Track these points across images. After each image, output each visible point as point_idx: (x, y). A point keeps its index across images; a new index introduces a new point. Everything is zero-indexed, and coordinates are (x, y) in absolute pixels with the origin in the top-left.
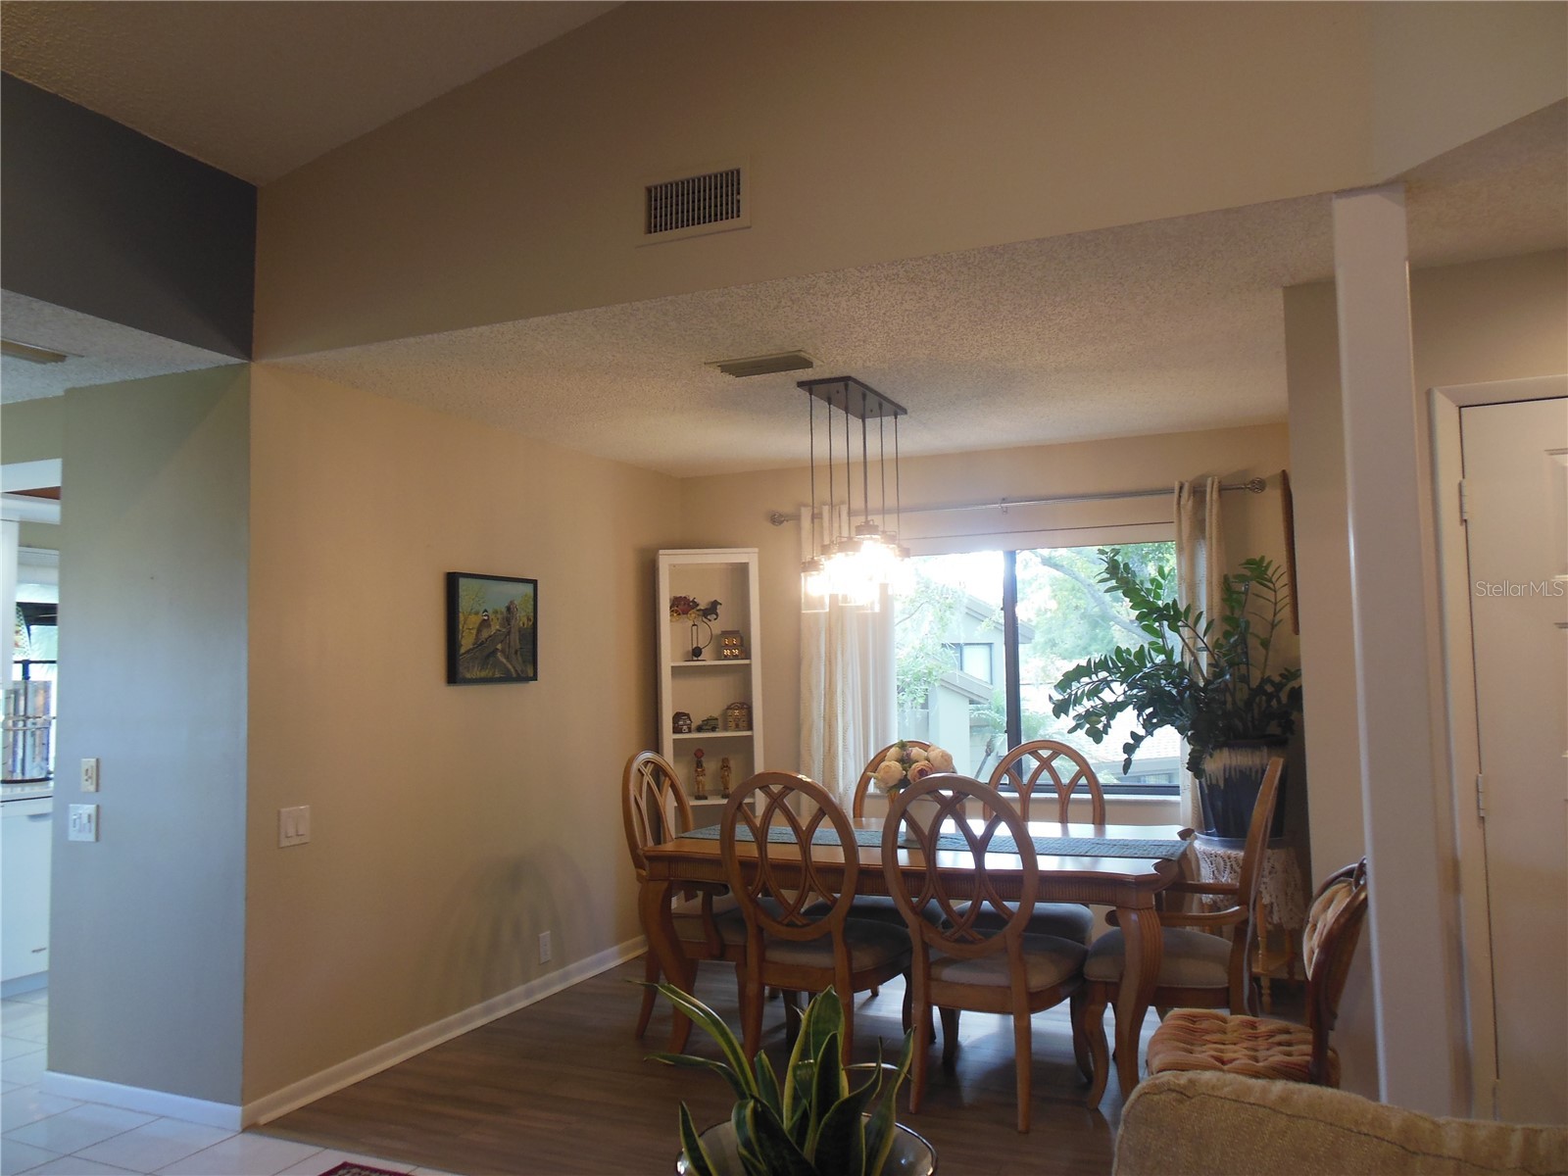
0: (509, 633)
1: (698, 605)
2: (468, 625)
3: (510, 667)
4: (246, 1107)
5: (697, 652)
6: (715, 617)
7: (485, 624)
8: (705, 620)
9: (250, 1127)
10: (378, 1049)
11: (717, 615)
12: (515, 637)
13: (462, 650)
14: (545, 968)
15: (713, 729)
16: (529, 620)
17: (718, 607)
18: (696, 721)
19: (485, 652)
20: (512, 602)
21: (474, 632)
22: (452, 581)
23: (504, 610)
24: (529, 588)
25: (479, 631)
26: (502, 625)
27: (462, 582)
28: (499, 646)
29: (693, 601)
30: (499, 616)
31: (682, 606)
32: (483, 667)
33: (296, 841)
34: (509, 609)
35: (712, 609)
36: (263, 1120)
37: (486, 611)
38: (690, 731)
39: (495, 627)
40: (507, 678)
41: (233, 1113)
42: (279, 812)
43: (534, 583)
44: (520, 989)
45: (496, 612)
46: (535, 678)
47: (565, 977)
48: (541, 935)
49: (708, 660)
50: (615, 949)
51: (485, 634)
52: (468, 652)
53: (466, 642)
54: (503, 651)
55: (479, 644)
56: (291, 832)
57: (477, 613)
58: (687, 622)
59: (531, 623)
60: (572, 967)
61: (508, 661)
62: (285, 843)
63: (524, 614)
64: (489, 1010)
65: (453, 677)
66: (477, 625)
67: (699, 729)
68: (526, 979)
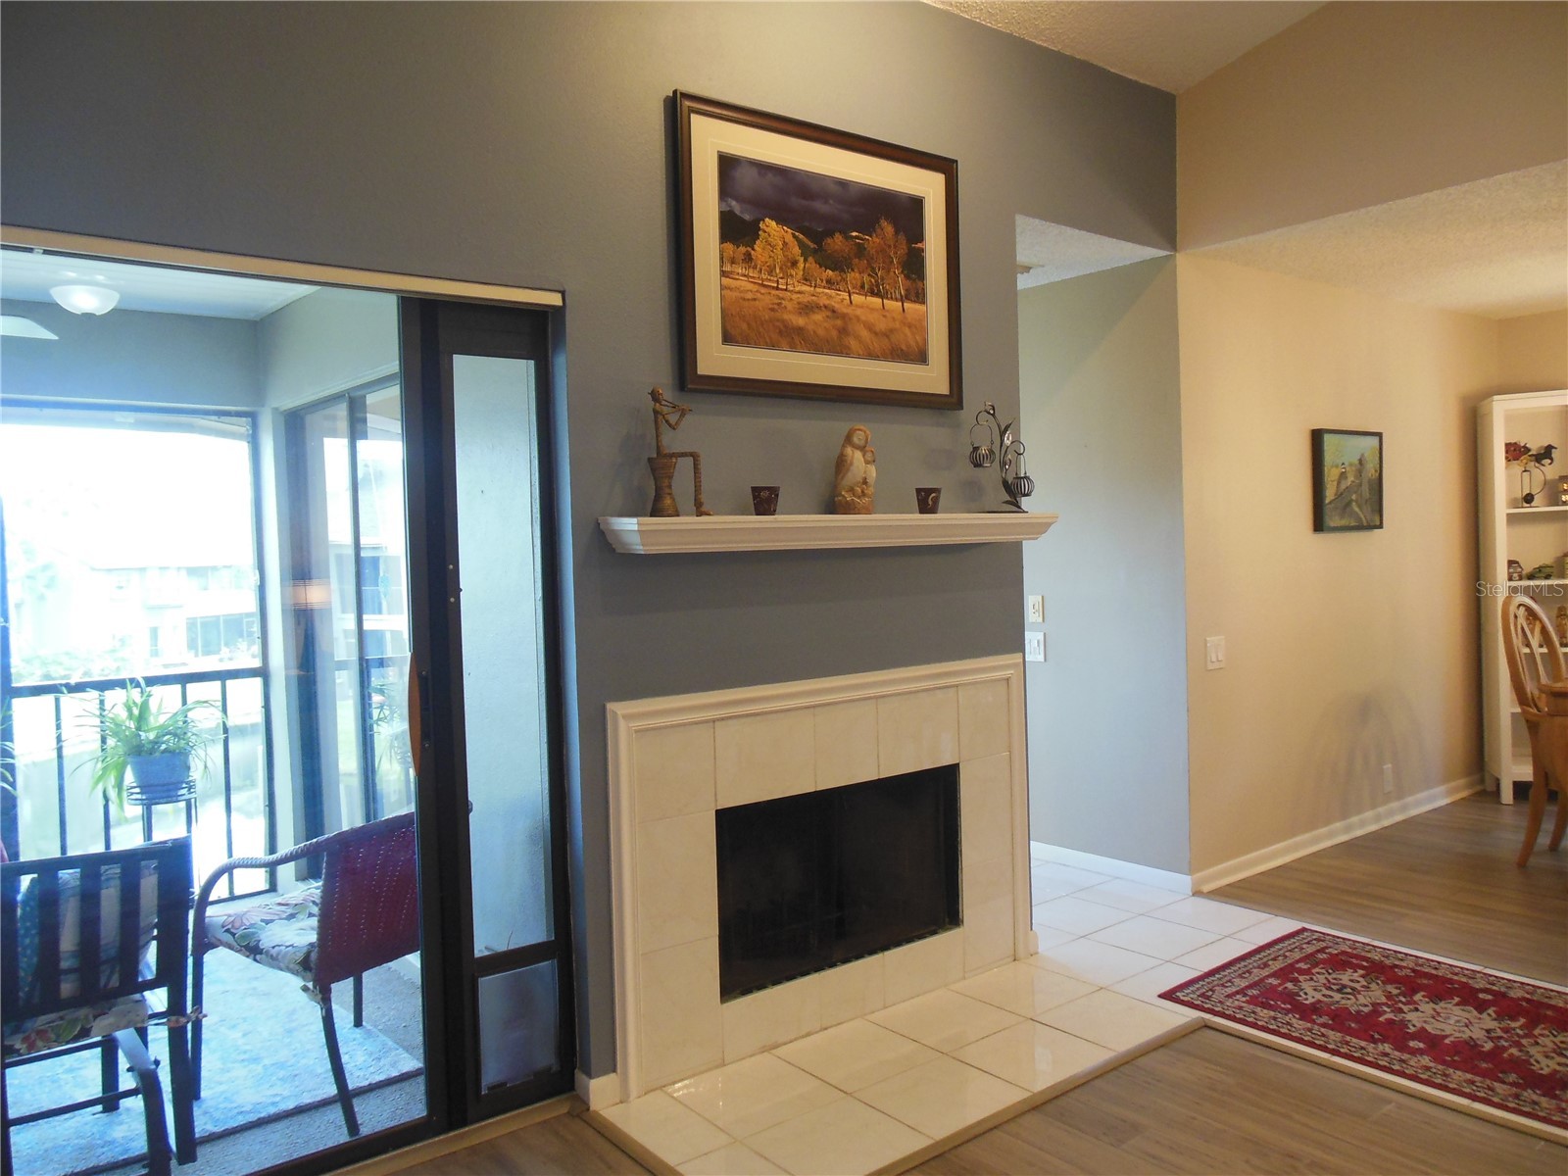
0: (1360, 485)
1: (1529, 450)
2: (1331, 475)
3: (1362, 516)
4: (1195, 876)
5: (1529, 499)
6: (1549, 461)
7: (1343, 475)
8: (1537, 465)
9: (1197, 893)
10: (1274, 847)
11: (1552, 459)
12: (1365, 488)
13: (1327, 501)
14: (1388, 798)
15: (1547, 577)
16: (1376, 471)
17: (1553, 450)
18: (1527, 568)
19: (1344, 503)
20: (1363, 455)
21: (1335, 483)
22: (1317, 437)
23: (1357, 462)
24: (1376, 440)
25: (1339, 483)
26: (1356, 477)
27: (1327, 437)
28: (1354, 497)
29: (1524, 447)
30: (1354, 468)
31: (1515, 452)
32: (1342, 517)
33: (1217, 666)
34: (1360, 461)
35: (1546, 453)
36: (1206, 888)
37: (1343, 464)
38: (1521, 579)
39: (1351, 478)
40: (1360, 528)
41: (1184, 882)
42: (1206, 642)
43: (1379, 435)
44: (1369, 814)
45: (1351, 465)
46: (1380, 526)
47: (1404, 808)
48: (1385, 767)
49: (1539, 506)
50: (1442, 788)
51: (1343, 486)
52: (1330, 503)
53: (1330, 494)
54: (1356, 501)
55: (1339, 495)
56: (1214, 659)
57: (1337, 466)
58: (1517, 468)
59: (1377, 475)
60: (1410, 799)
61: (1361, 510)
62: (1210, 667)
63: (1372, 465)
64: (1348, 829)
65: (1319, 525)
66: (1337, 477)
67: (1531, 577)
68: (1374, 806)
